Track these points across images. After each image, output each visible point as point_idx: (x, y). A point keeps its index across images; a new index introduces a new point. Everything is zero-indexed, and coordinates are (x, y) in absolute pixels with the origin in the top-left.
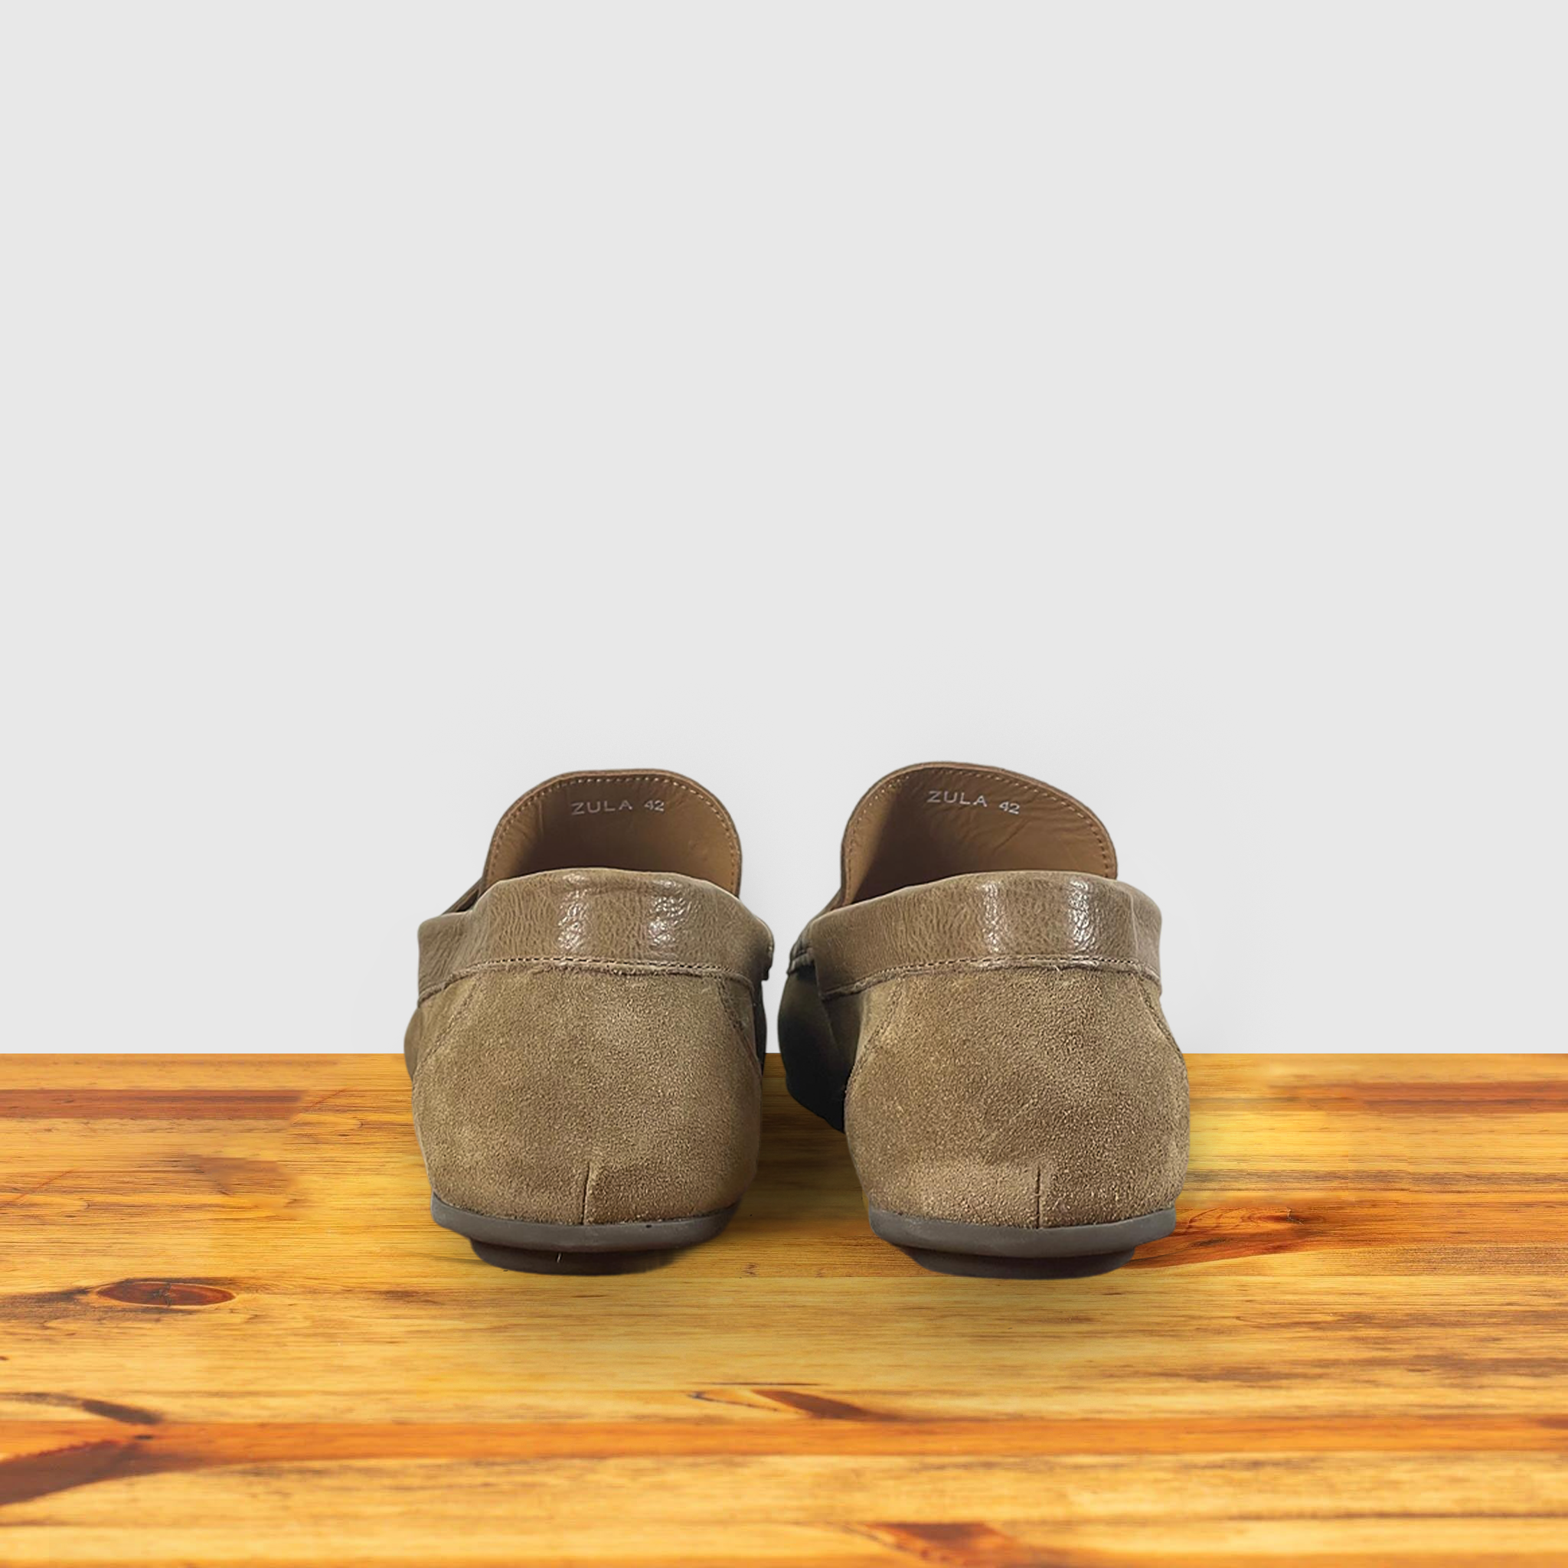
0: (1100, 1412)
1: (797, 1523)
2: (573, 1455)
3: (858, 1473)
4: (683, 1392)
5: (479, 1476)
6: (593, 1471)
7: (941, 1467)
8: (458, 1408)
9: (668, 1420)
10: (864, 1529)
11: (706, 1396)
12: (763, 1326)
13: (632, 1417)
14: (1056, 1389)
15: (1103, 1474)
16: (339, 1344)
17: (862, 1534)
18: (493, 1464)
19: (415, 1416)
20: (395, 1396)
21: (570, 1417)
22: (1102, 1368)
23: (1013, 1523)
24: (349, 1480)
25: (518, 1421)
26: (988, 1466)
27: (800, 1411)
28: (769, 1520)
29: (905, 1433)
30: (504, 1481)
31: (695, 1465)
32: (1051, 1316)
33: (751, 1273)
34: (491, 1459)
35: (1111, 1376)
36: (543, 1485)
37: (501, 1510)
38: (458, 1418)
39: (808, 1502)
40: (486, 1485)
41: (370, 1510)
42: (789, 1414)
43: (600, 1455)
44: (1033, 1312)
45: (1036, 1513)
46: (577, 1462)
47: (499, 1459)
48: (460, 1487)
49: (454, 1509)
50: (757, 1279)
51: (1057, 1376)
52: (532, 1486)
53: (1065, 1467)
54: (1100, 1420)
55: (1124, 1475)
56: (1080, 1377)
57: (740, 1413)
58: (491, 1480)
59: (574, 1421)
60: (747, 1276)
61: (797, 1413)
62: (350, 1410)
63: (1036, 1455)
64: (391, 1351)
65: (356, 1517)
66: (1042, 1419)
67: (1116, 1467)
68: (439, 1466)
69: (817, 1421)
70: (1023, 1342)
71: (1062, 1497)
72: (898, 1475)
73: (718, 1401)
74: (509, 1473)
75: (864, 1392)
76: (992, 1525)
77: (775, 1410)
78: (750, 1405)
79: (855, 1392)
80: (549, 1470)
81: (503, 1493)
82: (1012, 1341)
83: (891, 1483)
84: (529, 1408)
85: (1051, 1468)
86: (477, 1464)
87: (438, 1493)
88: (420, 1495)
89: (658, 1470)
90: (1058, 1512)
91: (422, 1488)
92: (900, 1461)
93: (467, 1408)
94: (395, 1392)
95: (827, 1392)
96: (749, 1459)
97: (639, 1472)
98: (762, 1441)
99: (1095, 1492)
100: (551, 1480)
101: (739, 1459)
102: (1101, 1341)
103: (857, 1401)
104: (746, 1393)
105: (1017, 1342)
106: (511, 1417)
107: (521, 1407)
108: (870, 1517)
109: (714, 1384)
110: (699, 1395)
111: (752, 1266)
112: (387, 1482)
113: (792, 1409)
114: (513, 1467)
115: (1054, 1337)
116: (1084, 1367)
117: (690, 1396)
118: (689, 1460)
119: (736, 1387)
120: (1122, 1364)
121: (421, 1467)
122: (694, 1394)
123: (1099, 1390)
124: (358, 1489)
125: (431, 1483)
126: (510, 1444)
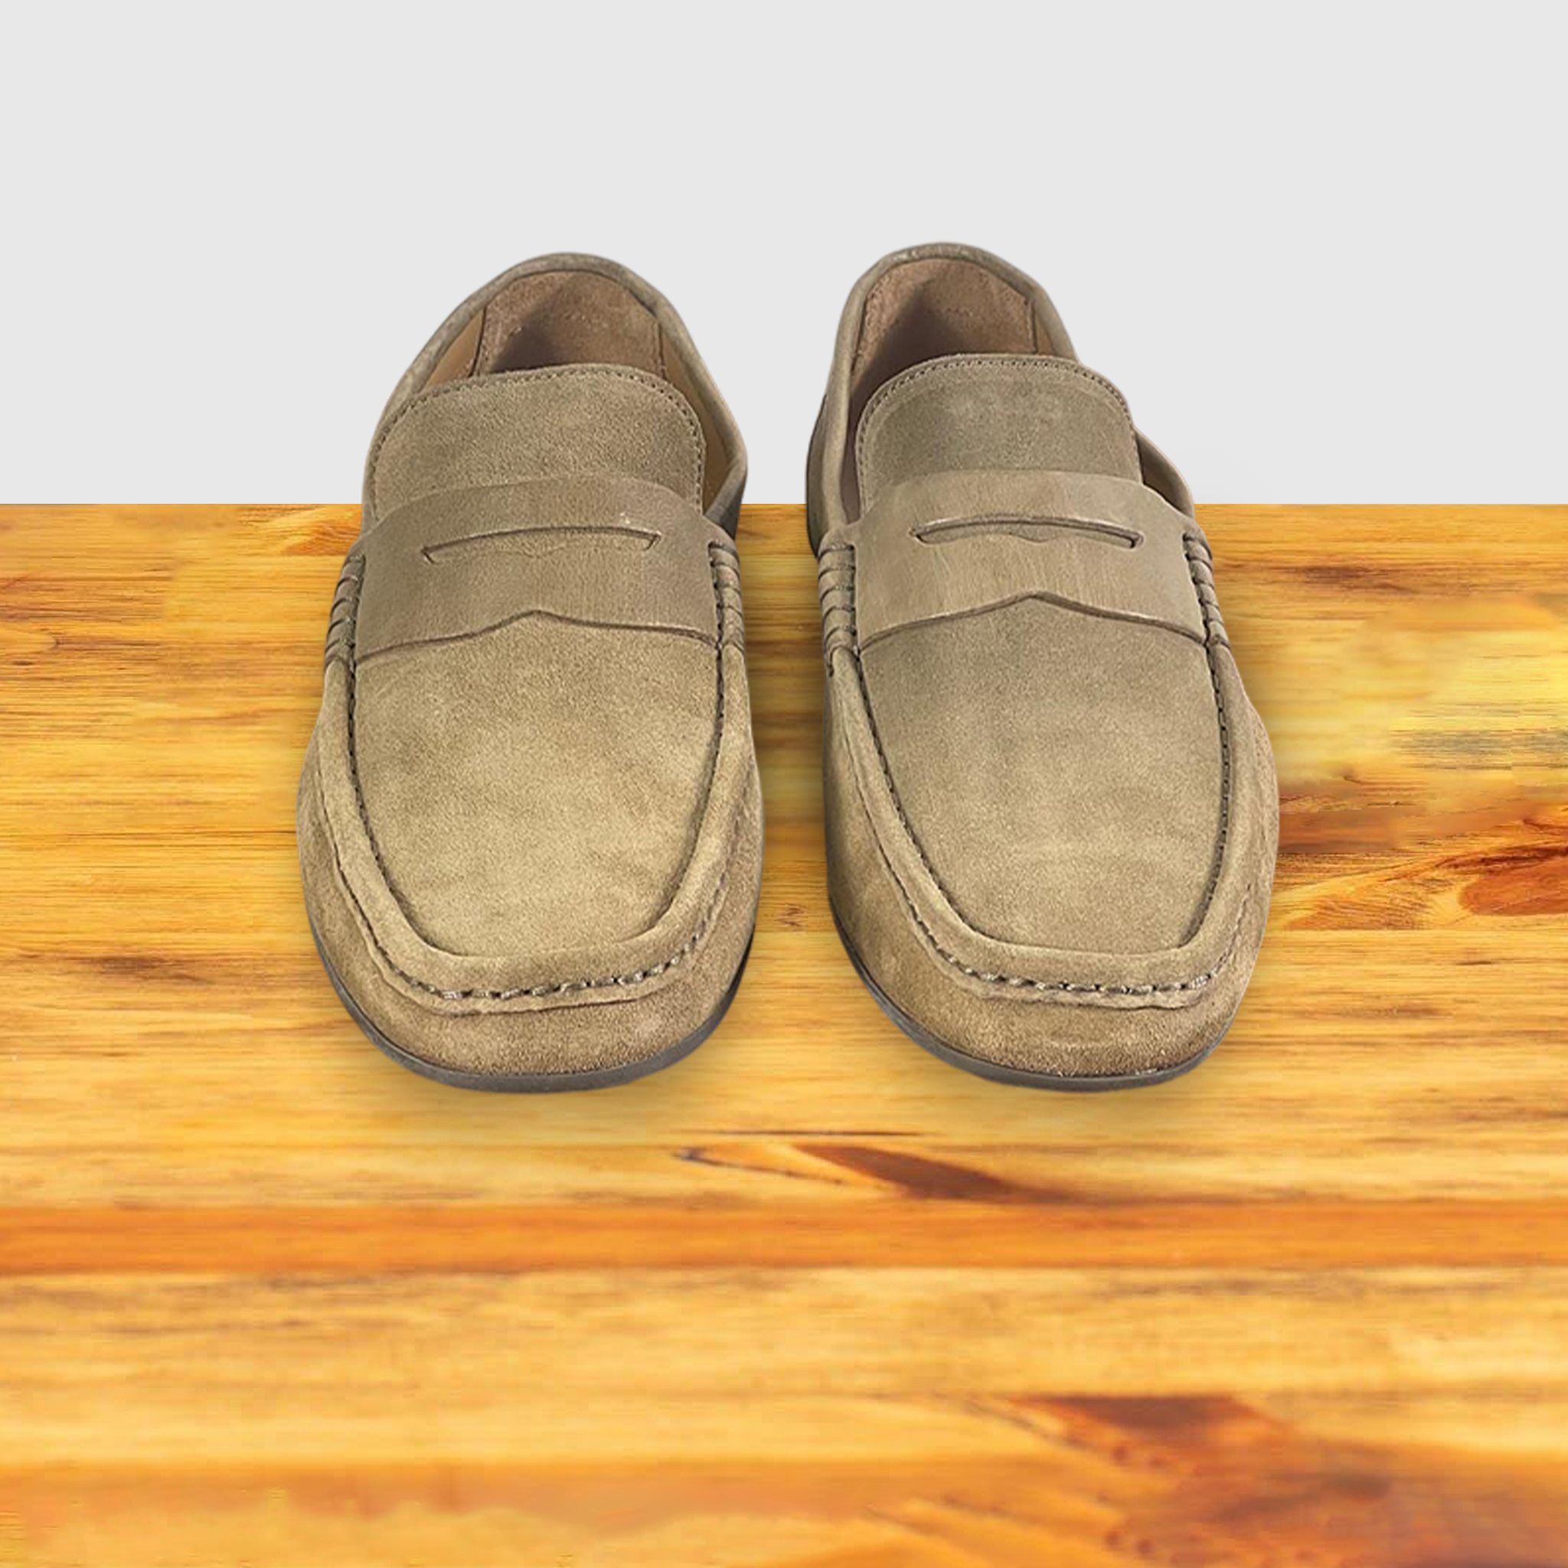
0: (1451, 1186)
1: (879, 1396)
2: (456, 1268)
3: (993, 1301)
4: (664, 1147)
5: (278, 1307)
6: (494, 1297)
7: (1152, 1290)
8: (241, 1179)
9: (636, 1201)
10: (1005, 1407)
11: (708, 1156)
12: (815, 1023)
13: (566, 1196)
14: (1367, 1142)
15: (1458, 1303)
16: (14, 1057)
17: (1002, 1416)
18: (306, 1284)
19: (157, 1194)
20: (120, 1156)
21: (450, 1195)
22: (1454, 1104)
23: (1286, 1396)
24: (33, 1315)
25: (352, 1203)
26: (1241, 1287)
27: (885, 1184)
28: (826, 1391)
29: (1084, 1226)
30: (324, 1317)
31: (686, 1287)
32: (1359, 1004)
33: (793, 924)
34: (300, 1275)
35: (1473, 1118)
36: (398, 1324)
37: (319, 1371)
38: (239, 1197)
39: (899, 1355)
40: (292, 1324)
41: (72, 1371)
42: (864, 1190)
43: (507, 1268)
44: (1323, 998)
45: (1330, 1377)
46: (464, 1281)
47: (316, 1275)
48: (244, 1327)
49: (231, 1369)
50: (803, 934)
51: (1369, 1119)
52: (379, 1325)
53: (1385, 1289)
54: (1451, 1201)
55: (1496, 1305)
56: (1414, 1120)
57: (771, 1188)
58: (302, 1314)
59: (458, 1203)
60: (786, 930)
61: (879, 1187)
62: (35, 1182)
63: (1331, 1266)
64: (112, 1071)
65: (47, 1385)
66: (1342, 1199)
67: (1481, 1290)
68: (203, 1289)
69: (916, 1204)
70: (1306, 1054)
71: (1379, 1346)
72: (1069, 1306)
73: (730, 1165)
74: (336, 1301)
75: (1006, 1148)
76: (1248, 1400)
77: (838, 1182)
78: (790, 1174)
79: (989, 1149)
80: (411, 1296)
81: (323, 1338)
82: (1284, 1053)
83: (1057, 1320)
84: (373, 1178)
85: (1359, 1292)
86: (276, 1284)
87: (200, 1338)
88: (168, 1342)
89: (616, 1296)
90: (1373, 1374)
91: (172, 1330)
92: (1074, 1280)
93: (255, 1178)
94: (120, 1148)
95: (936, 1148)
96: (788, 1274)
97: (581, 1300)
98: (812, 1241)
99: (1441, 1338)
100: (414, 1314)
101: (770, 1275)
102: (1455, 1051)
103: (991, 1165)
104: (783, 1151)
105: (1295, 1054)
106: (338, 1196)
107: (357, 1176)
108: (1017, 1384)
109: (722, 1132)
110: (694, 1155)
111: (794, 911)
112: (105, 1317)
113: (870, 1181)
114: (343, 1290)
115: (1365, 1044)
116: (1421, 1100)
117: (676, 1156)
118: (676, 1276)
119: (764, 1140)
120: (1493, 1095)
121: (169, 1289)
122: (685, 1153)
123: (1449, 1145)
124: (50, 1332)
125: (189, 1319)
126: (337, 1247)
